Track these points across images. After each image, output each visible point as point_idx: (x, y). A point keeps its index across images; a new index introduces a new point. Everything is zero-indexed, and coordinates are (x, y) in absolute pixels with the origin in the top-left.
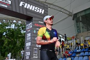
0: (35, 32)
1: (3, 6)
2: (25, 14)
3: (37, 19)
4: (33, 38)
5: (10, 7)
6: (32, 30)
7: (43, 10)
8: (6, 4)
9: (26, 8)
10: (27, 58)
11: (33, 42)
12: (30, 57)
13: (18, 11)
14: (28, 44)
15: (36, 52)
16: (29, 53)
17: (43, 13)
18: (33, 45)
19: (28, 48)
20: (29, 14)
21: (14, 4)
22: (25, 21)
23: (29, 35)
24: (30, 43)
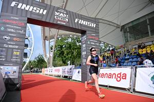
0: (89, 43)
1: (62, 23)
2: (80, 28)
3: (90, 32)
6: (86, 41)
8: (64, 22)
10: (84, 64)
13: (74, 27)
14: (84, 53)
20: (83, 28)
21: (70, 21)
22: (80, 34)
23: (84, 46)
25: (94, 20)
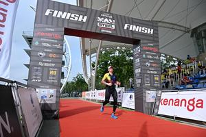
5: (115, 32)
7: (152, 30)
12: (141, 84)
14: (137, 71)
15: (148, 79)
16: (140, 80)
17: (152, 33)
18: (143, 71)
19: (138, 75)
23: (138, 60)
24: (140, 70)
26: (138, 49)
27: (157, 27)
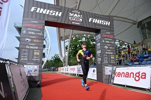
0: (103, 41)
1: (77, 23)
2: (94, 27)
4: (102, 47)
5: (82, 24)
6: (101, 40)
7: (109, 23)
8: (78, 22)
9: (94, 23)
10: (99, 63)
11: (103, 50)
12: (101, 62)
14: (99, 52)
15: (106, 58)
16: (100, 59)
17: (109, 24)
18: (103, 53)
19: (99, 55)
20: (97, 27)
21: (84, 21)
22: (94, 33)
23: (99, 44)
24: (100, 51)
25: (108, 18)
26: (99, 36)
27: (113, 20)
